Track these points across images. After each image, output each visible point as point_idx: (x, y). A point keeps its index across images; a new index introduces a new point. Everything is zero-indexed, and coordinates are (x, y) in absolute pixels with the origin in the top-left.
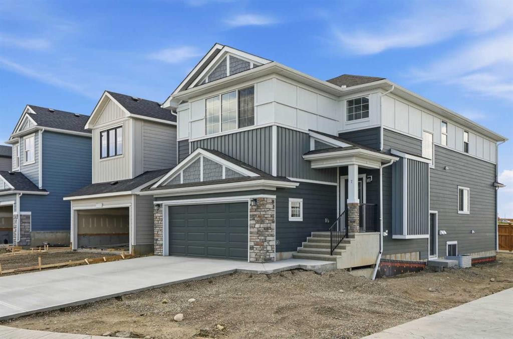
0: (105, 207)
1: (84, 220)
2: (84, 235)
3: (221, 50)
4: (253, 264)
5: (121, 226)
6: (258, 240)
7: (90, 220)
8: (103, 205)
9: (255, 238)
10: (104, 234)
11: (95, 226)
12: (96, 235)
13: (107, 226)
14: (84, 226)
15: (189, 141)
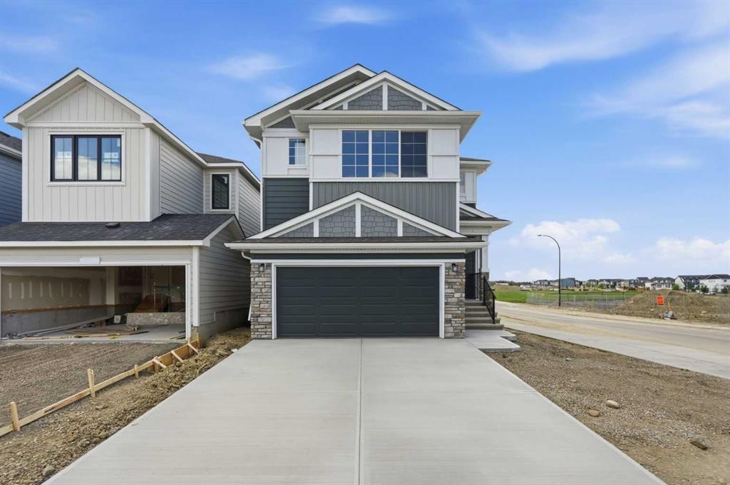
0: (104, 264)
1: (10, 284)
2: (12, 313)
3: (370, 78)
4: (451, 340)
5: (71, 295)
6: (459, 312)
7: (22, 285)
8: (101, 260)
9: (454, 309)
10: (46, 310)
11: (31, 296)
12: (32, 311)
13: (51, 295)
14: (10, 297)
15: (310, 181)
